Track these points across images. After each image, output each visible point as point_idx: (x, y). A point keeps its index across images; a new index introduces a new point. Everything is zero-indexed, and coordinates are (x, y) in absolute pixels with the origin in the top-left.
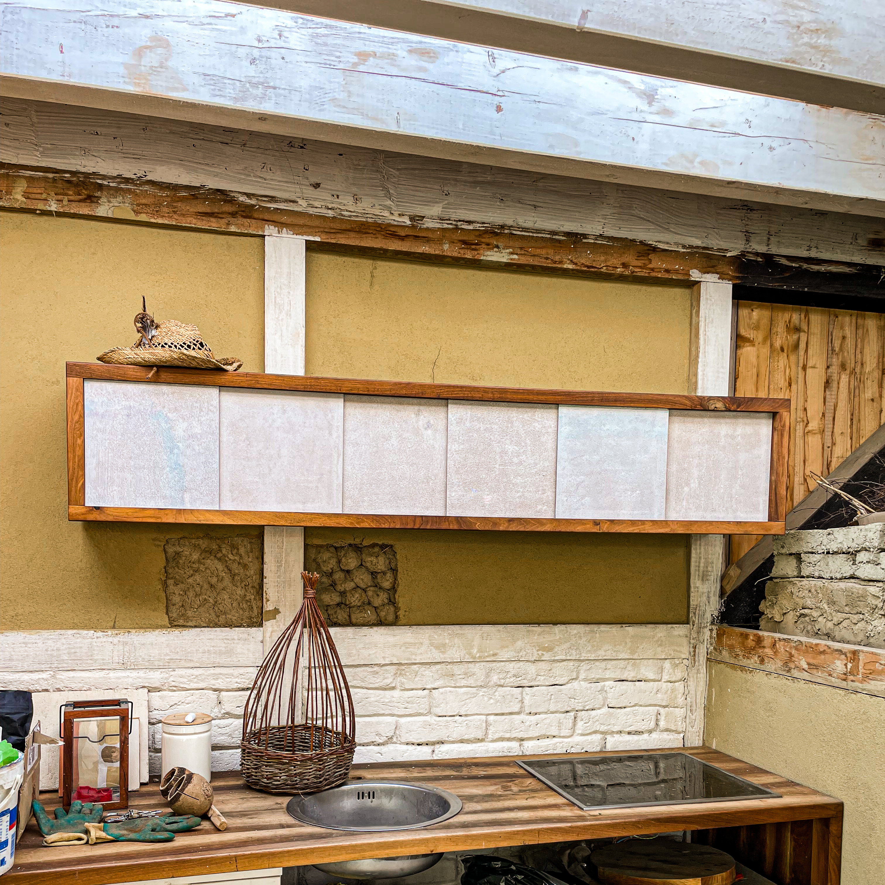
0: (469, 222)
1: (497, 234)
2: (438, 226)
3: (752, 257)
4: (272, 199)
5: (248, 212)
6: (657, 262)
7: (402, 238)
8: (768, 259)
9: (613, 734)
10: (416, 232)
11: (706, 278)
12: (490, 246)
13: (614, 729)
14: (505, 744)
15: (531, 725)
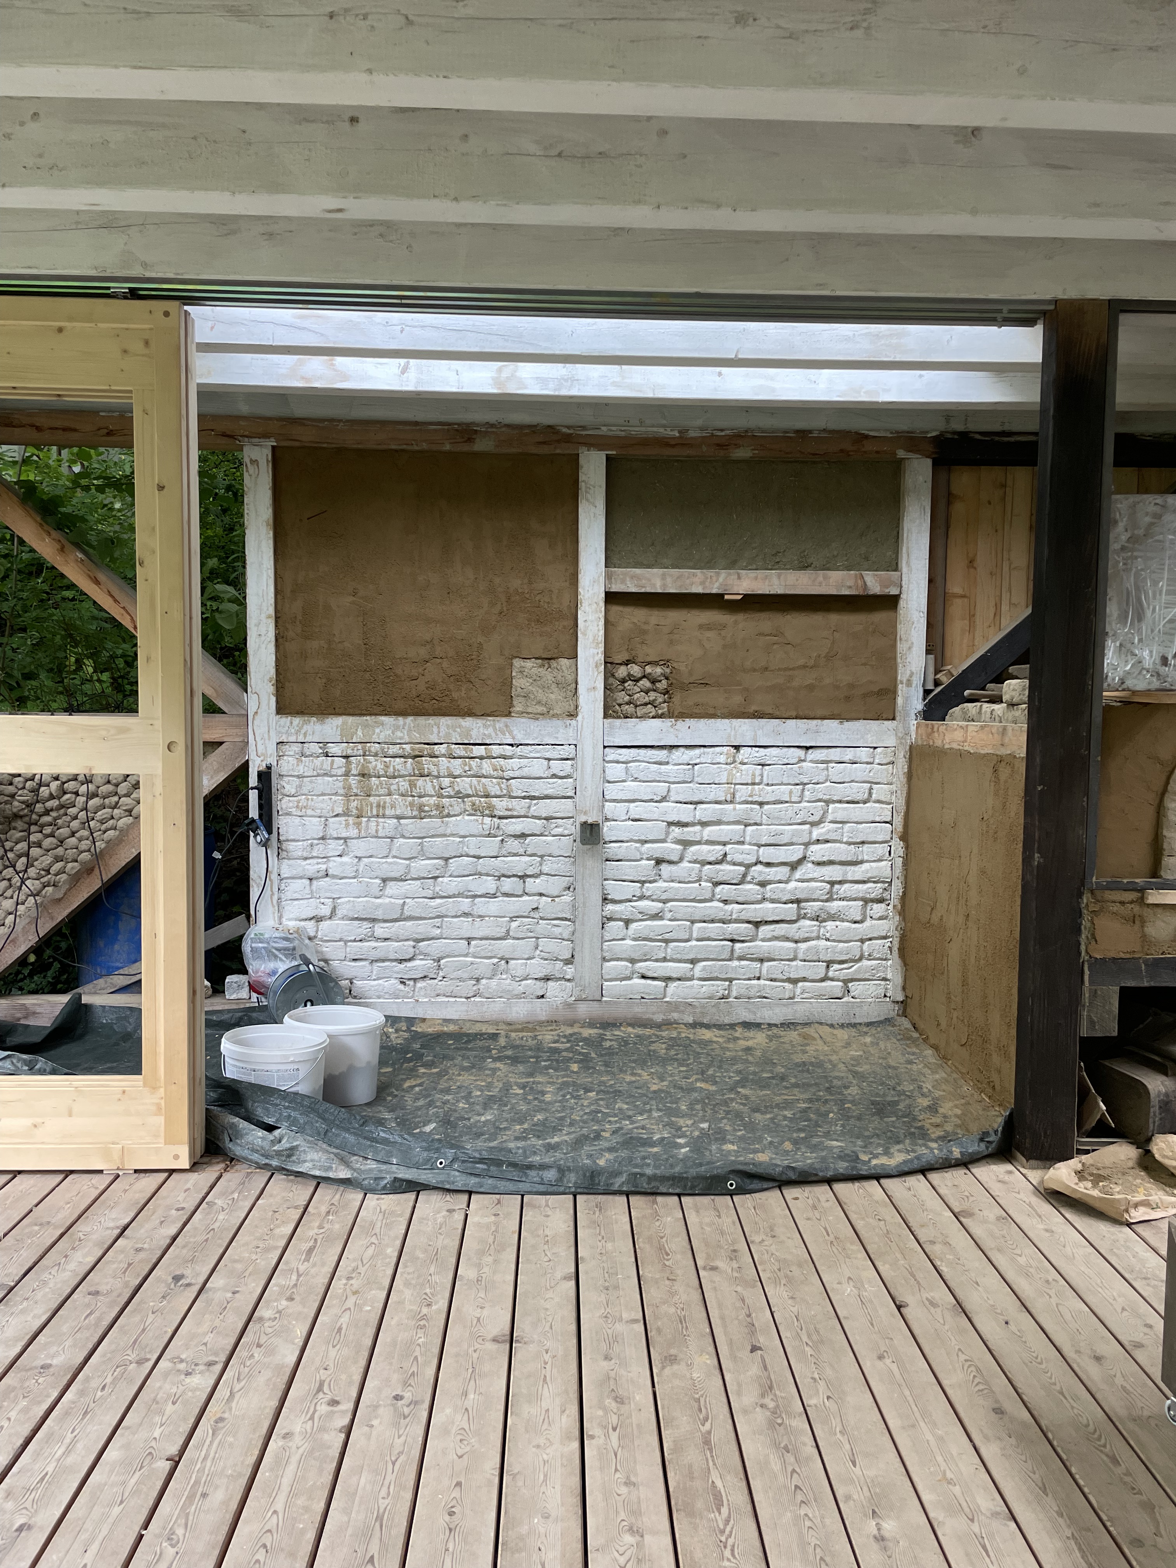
0: (722, 430)
1: (743, 437)
2: (700, 435)
3: (949, 436)
4: (584, 428)
5: (568, 439)
6: (869, 447)
7: (673, 446)
8: (964, 436)
9: (834, 802)
10: (683, 442)
11: (910, 455)
12: (737, 446)
13: (835, 798)
14: (749, 806)
15: (768, 793)
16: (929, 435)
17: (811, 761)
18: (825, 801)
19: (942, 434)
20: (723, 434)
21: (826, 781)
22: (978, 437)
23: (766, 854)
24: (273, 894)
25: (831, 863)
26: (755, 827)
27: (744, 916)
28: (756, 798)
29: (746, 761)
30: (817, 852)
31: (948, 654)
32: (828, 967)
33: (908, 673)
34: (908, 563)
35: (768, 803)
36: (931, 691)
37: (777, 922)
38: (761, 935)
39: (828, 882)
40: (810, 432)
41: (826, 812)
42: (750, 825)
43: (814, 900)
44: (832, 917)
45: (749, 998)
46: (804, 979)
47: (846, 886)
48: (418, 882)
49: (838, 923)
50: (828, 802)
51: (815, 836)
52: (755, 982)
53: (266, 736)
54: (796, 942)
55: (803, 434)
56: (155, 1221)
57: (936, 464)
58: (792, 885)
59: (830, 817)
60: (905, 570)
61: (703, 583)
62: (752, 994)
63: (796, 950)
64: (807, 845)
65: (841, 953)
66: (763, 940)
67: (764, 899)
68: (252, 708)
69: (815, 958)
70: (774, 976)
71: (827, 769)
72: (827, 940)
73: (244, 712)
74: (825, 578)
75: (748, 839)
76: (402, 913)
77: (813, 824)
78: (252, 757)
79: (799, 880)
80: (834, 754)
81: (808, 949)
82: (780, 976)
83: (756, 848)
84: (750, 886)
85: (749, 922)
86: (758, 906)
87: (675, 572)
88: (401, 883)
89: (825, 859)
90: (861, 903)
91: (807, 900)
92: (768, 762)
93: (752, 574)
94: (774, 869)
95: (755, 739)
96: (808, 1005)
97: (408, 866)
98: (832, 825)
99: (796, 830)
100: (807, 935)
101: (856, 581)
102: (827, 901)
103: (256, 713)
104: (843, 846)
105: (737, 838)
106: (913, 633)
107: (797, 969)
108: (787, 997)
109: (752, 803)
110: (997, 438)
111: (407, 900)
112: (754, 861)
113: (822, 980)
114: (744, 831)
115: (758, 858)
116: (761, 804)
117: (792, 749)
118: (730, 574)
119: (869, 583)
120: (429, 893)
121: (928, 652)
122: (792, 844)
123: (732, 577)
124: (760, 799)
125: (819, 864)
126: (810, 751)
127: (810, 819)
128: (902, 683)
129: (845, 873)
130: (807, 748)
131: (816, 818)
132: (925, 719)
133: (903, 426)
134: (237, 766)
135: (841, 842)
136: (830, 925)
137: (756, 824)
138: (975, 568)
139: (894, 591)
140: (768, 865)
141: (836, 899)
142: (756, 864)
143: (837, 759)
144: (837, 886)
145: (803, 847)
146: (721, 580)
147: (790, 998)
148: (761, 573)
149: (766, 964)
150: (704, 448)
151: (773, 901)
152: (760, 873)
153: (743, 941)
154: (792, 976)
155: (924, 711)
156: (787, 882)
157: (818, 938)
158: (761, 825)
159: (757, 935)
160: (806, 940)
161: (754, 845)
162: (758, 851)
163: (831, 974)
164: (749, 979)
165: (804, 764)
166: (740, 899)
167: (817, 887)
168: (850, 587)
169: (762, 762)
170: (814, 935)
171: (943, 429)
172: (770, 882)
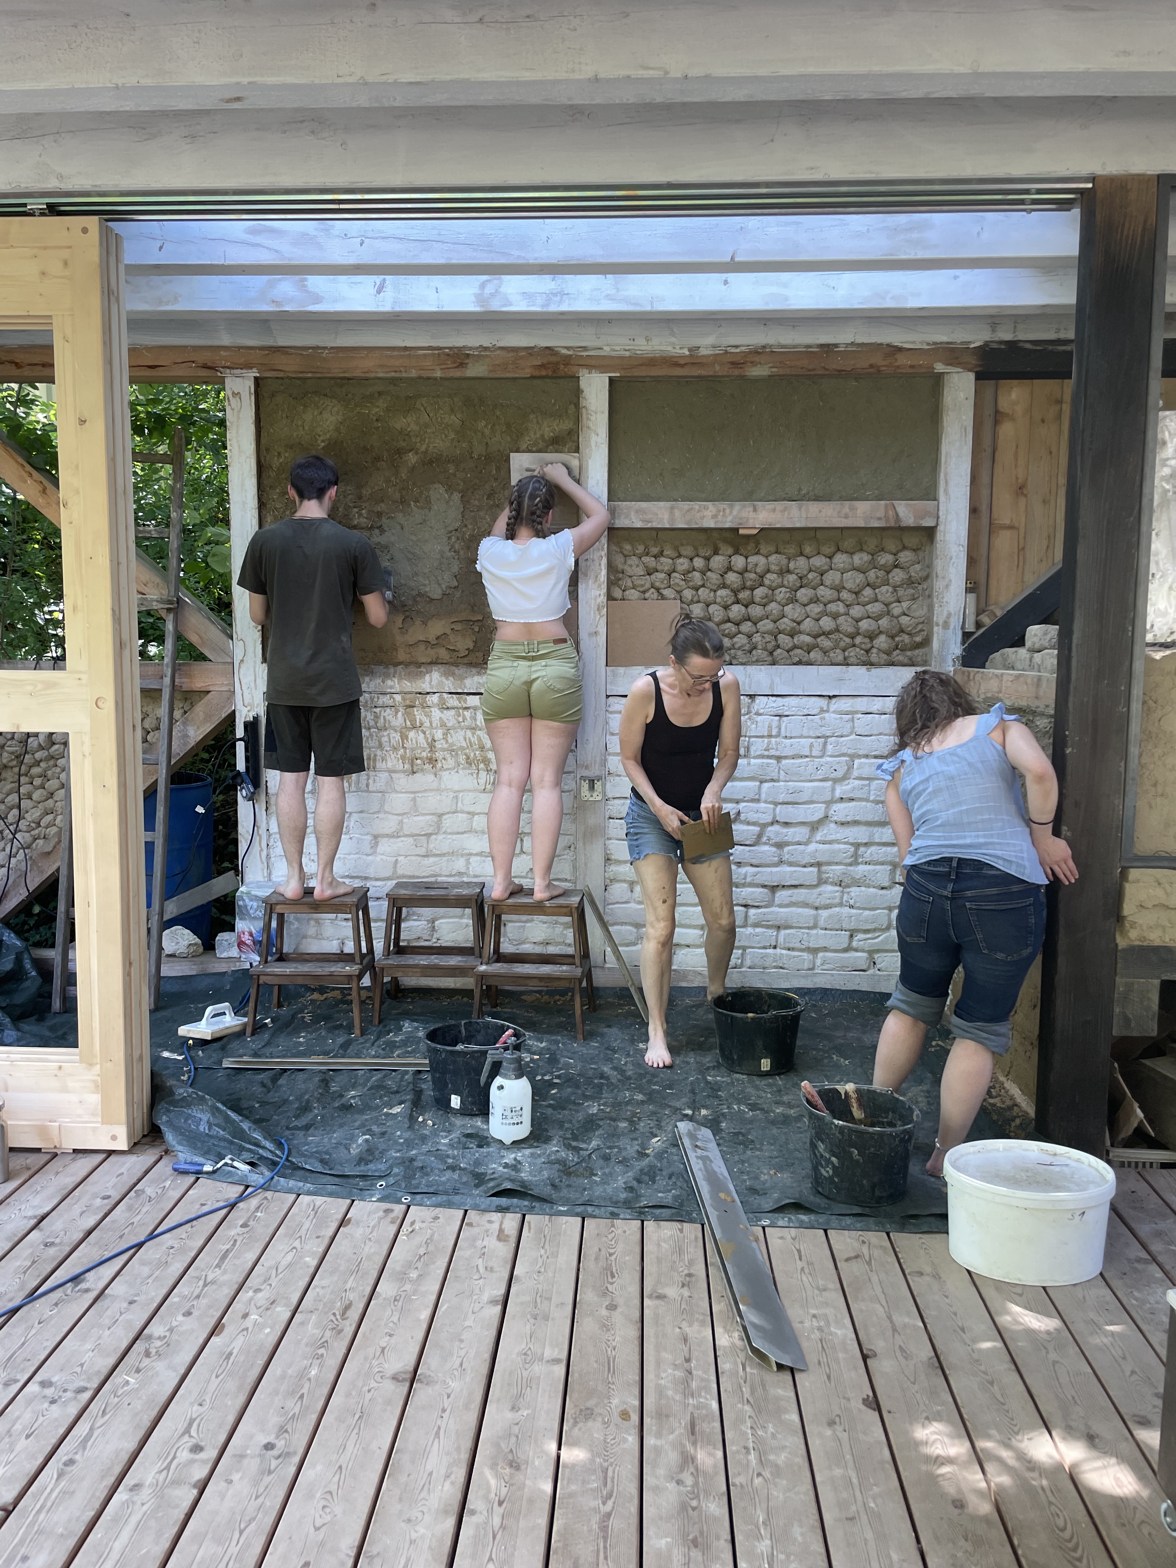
1: (760, 353)
2: (711, 353)
3: (995, 346)
4: (585, 348)
5: (567, 360)
6: (902, 360)
7: (682, 366)
8: (1013, 345)
9: (859, 757)
10: (694, 360)
11: (949, 369)
12: (754, 364)
13: (861, 752)
14: (765, 761)
15: (786, 746)
16: (972, 346)
17: (834, 712)
18: (849, 756)
19: (986, 344)
20: (738, 350)
21: (851, 733)
22: (1028, 346)
23: (783, 813)
24: (261, 850)
25: (856, 823)
26: (771, 784)
27: (759, 879)
28: (772, 752)
29: (761, 711)
30: (841, 811)
31: (993, 592)
32: (851, 936)
33: (945, 613)
34: (946, 492)
35: (786, 757)
36: (972, 633)
37: (795, 886)
38: (777, 901)
39: (852, 844)
40: (836, 345)
41: (850, 768)
42: (766, 781)
43: (837, 864)
44: (857, 883)
45: (764, 968)
46: (825, 949)
47: (873, 849)
48: (411, 840)
49: (863, 889)
50: (853, 757)
51: (838, 794)
52: (771, 951)
53: (252, 685)
54: (817, 908)
55: (828, 349)
56: (77, 1209)
57: (979, 377)
58: (812, 847)
59: (855, 773)
60: (942, 498)
61: (714, 516)
62: (767, 964)
63: (816, 918)
64: (829, 803)
65: (866, 921)
66: (781, 906)
67: (781, 862)
68: (238, 655)
69: (837, 927)
70: (791, 945)
71: (853, 721)
72: (851, 907)
73: (229, 660)
74: (852, 509)
75: (763, 796)
76: (395, 871)
77: (836, 781)
78: (238, 707)
79: (820, 842)
80: (861, 704)
81: (830, 917)
82: (798, 945)
83: (772, 806)
84: (766, 848)
85: (764, 886)
86: (774, 869)
87: (686, 505)
88: (392, 840)
89: (849, 819)
90: (889, 868)
91: (829, 864)
92: (786, 713)
93: (770, 505)
94: (791, 830)
95: (771, 688)
96: (829, 977)
97: (401, 823)
98: (857, 782)
99: (817, 787)
100: (828, 902)
101: (886, 512)
102: (851, 865)
103: (242, 661)
104: (869, 804)
105: (752, 796)
106: (952, 570)
107: (818, 938)
108: (806, 967)
109: (769, 757)
110: (1050, 348)
111: (400, 858)
112: (770, 821)
113: (845, 950)
114: (760, 788)
115: (775, 816)
116: (779, 758)
117: (813, 699)
118: (744, 506)
119: (901, 514)
120: (422, 851)
121: (968, 590)
122: (812, 802)
123: (748, 509)
124: (778, 754)
125: (842, 824)
126: (834, 700)
127: (832, 776)
128: (938, 625)
129: (872, 835)
130: (830, 697)
131: (839, 774)
132: (964, 665)
133: (941, 336)
134: (224, 716)
135: (867, 800)
136: (854, 891)
137: (773, 780)
138: (1026, 496)
139: (928, 522)
140: (786, 824)
141: (862, 863)
142: (772, 824)
143: (864, 710)
144: (862, 849)
145: (824, 806)
146: (735, 512)
147: (809, 969)
148: (780, 505)
149: (783, 932)
150: (717, 368)
151: (791, 864)
152: (777, 834)
153: (757, 907)
154: (811, 945)
155: (963, 657)
156: (806, 844)
157: (841, 905)
158: (778, 781)
159: (774, 901)
160: (827, 907)
161: (770, 803)
162: (774, 810)
163: (855, 944)
164: (765, 948)
165: (826, 715)
166: (754, 862)
167: (840, 850)
168: (880, 519)
169: (780, 712)
170: (837, 901)
171: (988, 338)
172: (787, 844)
